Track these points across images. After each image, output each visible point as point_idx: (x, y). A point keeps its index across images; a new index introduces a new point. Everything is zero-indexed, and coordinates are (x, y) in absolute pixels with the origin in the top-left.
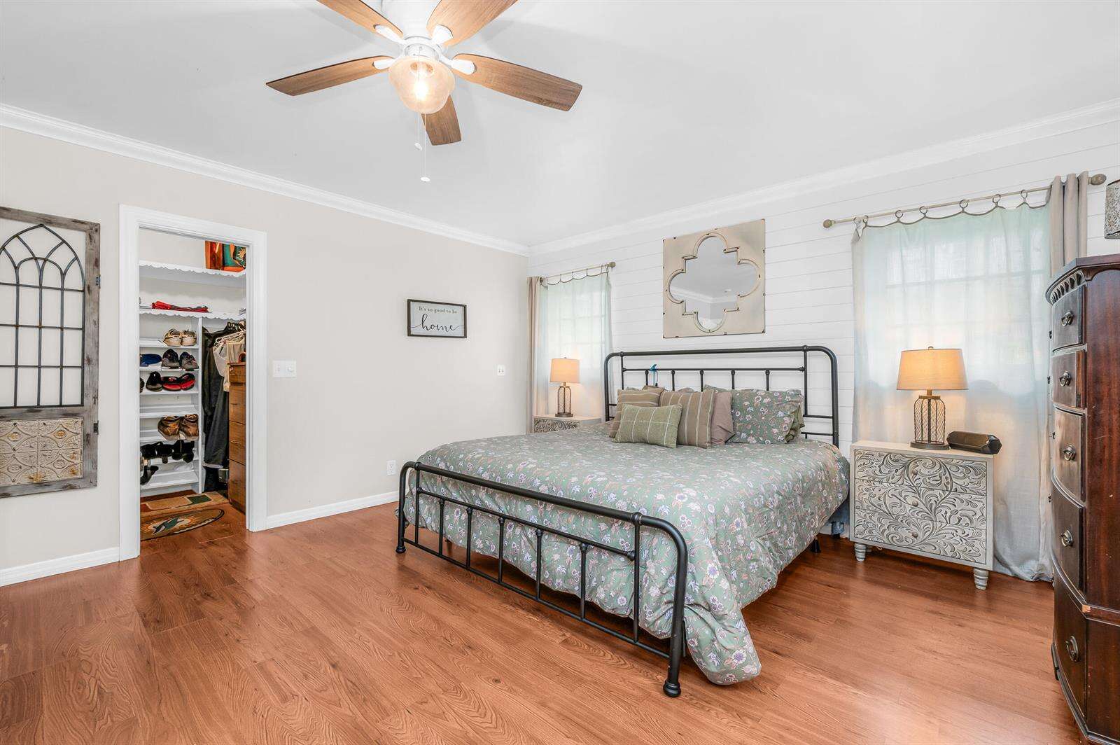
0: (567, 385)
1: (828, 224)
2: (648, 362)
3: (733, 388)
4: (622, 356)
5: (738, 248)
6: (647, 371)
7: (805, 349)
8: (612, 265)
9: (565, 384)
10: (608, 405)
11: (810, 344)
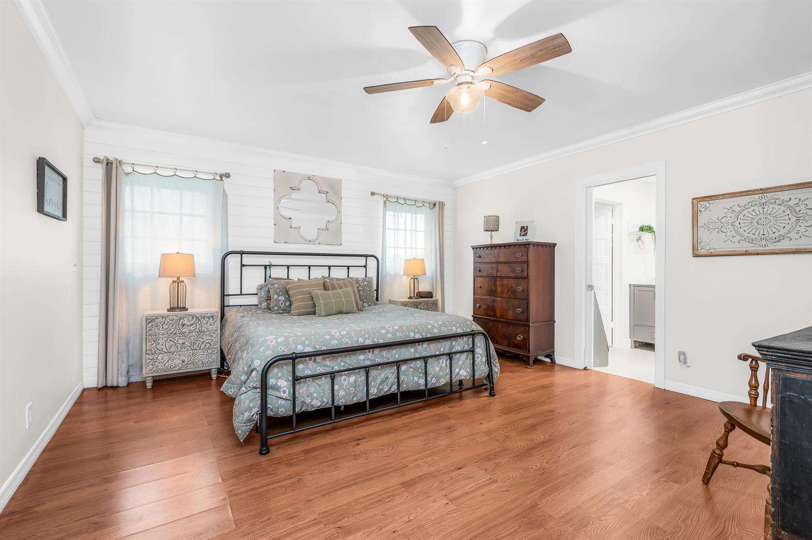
0: (181, 279)
1: (373, 194)
2: (265, 260)
3: (329, 276)
4: (242, 254)
5: (328, 192)
6: (266, 267)
7: (366, 256)
8: (228, 176)
9: (178, 278)
10: (223, 295)
11: (368, 254)
